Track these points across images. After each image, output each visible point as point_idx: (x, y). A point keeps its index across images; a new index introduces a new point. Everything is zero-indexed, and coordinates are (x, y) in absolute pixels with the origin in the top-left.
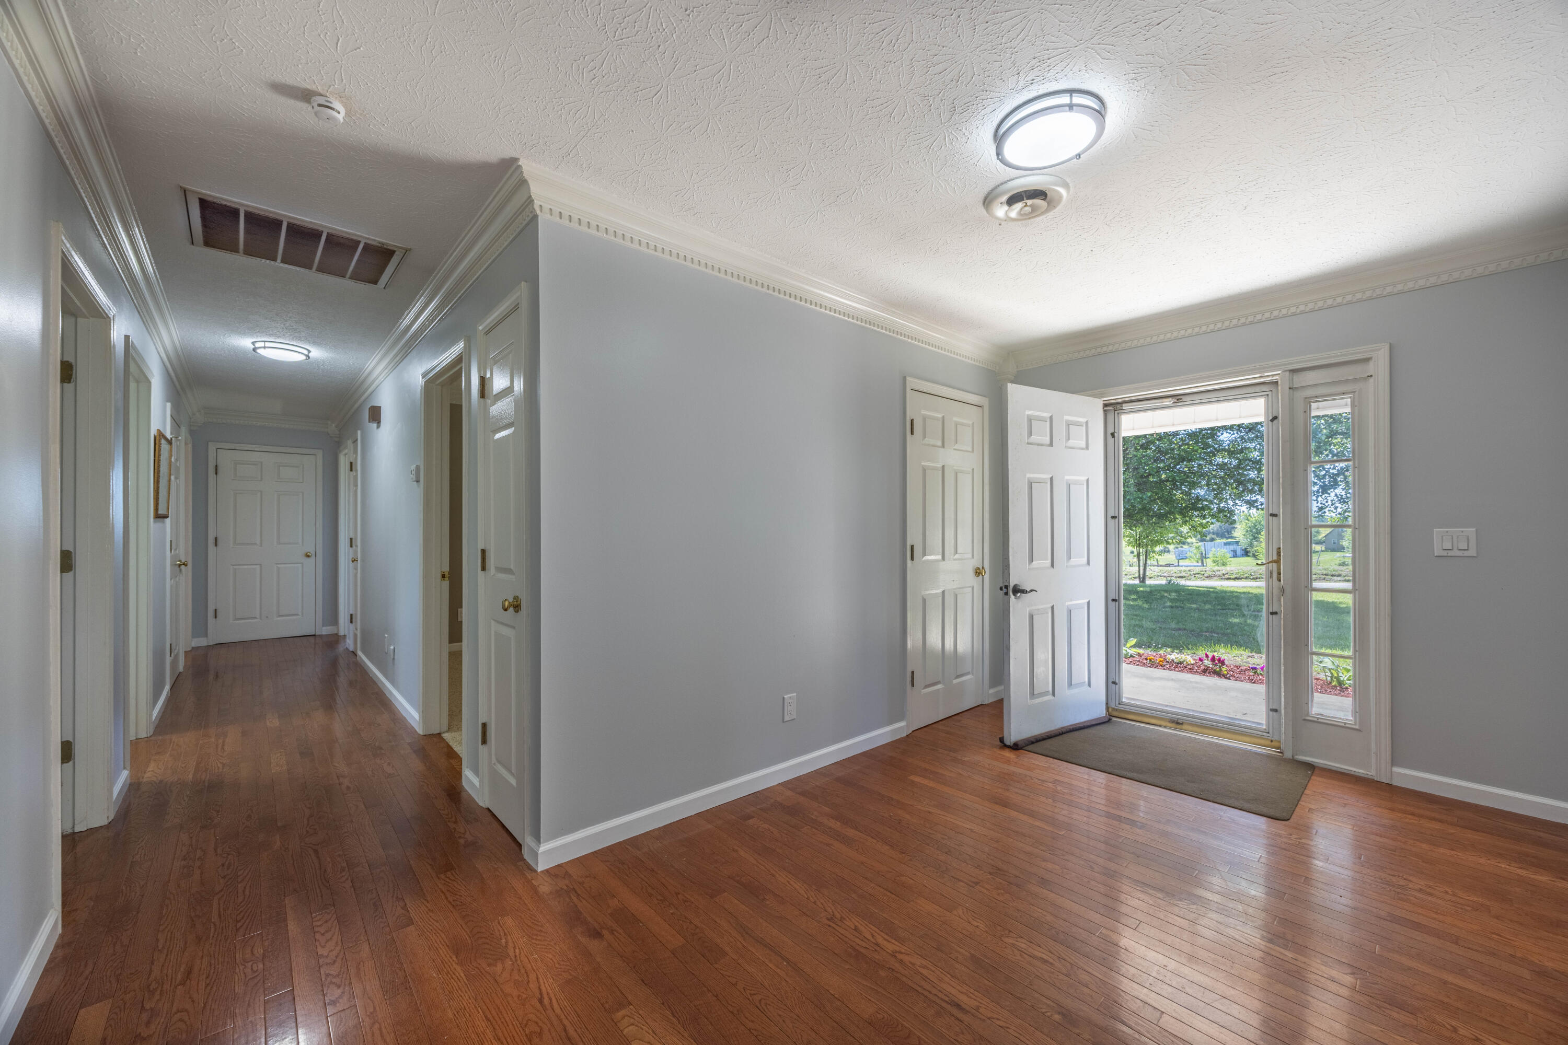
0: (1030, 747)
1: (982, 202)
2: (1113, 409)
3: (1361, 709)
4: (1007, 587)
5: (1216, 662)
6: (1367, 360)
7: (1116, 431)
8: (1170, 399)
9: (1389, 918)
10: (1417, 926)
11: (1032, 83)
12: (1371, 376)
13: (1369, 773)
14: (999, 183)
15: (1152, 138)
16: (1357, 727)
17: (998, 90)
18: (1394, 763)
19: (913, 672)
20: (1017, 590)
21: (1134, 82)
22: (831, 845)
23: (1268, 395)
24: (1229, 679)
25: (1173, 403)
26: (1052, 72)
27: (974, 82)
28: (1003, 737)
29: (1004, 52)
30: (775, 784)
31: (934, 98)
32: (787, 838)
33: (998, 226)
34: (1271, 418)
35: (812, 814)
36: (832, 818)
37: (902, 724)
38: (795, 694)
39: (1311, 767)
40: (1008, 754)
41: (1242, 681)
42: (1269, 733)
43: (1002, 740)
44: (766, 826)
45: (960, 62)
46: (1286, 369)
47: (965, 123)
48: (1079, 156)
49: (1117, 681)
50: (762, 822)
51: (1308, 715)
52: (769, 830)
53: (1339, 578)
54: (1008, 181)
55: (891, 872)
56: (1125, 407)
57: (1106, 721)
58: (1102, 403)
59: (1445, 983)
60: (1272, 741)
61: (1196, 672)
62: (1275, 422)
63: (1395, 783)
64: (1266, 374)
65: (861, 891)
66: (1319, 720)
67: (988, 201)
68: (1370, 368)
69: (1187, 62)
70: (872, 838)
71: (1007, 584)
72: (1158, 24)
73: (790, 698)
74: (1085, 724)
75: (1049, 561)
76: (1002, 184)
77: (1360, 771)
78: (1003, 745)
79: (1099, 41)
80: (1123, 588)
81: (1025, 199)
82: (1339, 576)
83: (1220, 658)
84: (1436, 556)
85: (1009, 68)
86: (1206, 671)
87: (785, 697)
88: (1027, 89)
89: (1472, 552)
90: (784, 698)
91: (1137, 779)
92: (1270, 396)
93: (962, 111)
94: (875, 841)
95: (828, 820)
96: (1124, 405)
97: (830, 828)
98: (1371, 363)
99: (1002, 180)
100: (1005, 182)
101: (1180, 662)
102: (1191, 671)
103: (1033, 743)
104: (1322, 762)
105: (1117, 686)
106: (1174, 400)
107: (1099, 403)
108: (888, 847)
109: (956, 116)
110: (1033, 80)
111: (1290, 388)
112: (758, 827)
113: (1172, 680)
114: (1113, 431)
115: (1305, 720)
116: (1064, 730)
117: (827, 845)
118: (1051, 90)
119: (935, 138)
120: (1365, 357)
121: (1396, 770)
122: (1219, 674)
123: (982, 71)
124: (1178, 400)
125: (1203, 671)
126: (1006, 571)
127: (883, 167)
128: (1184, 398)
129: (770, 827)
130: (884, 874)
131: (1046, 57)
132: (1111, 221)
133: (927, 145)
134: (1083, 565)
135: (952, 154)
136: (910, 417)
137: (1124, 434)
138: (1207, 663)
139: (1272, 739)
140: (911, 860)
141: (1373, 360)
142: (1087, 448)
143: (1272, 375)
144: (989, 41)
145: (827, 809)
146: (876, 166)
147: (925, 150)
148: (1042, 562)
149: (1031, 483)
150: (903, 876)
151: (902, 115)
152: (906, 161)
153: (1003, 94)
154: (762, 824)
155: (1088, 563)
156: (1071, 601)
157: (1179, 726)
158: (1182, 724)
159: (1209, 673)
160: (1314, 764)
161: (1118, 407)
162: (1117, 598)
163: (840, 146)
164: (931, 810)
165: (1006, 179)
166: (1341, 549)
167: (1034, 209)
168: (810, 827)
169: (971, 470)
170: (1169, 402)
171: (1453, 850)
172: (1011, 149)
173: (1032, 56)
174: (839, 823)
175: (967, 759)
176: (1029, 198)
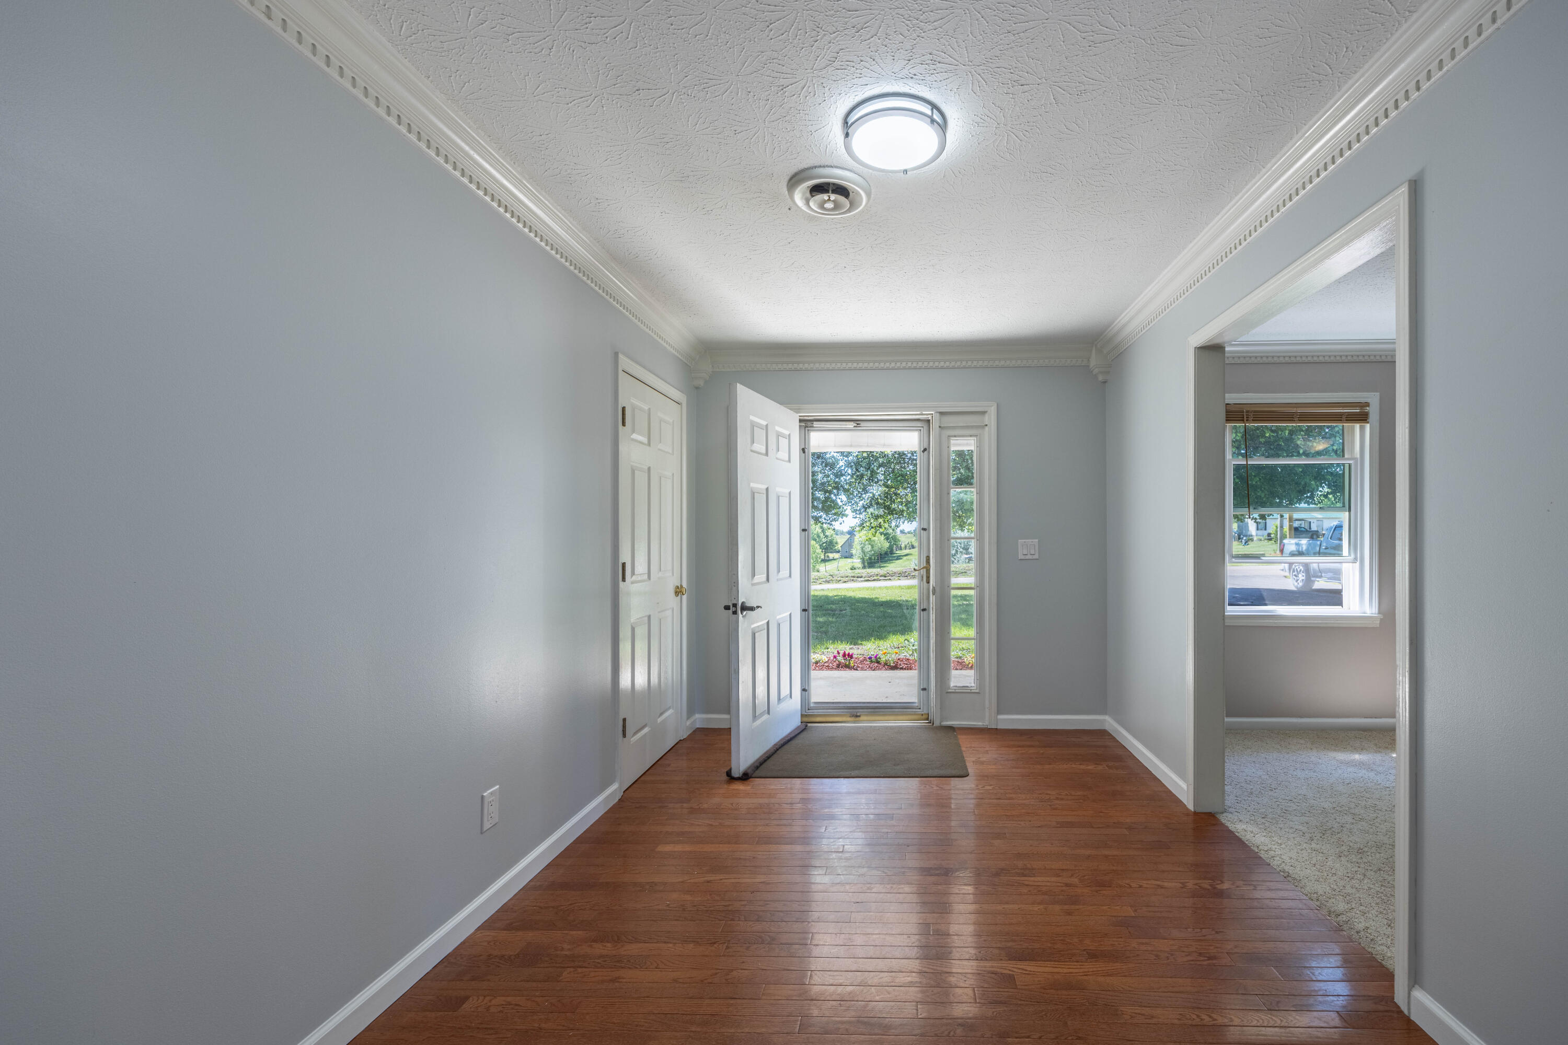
0: (758, 773)
1: (788, 178)
2: (806, 424)
3: (980, 678)
4: (735, 605)
5: (847, 656)
6: (984, 413)
7: (807, 447)
8: (852, 423)
9: (1059, 826)
10: (1071, 825)
11: (912, 78)
12: (987, 425)
13: (984, 724)
14: (819, 164)
15: (952, 183)
16: (977, 691)
17: (882, 65)
18: (999, 712)
19: (624, 720)
20: (744, 608)
21: (975, 126)
22: (619, 978)
23: (920, 430)
24: (857, 670)
25: (855, 427)
26: (933, 78)
27: (870, 43)
28: (731, 770)
29: (914, 30)
30: (472, 930)
31: (825, 35)
32: (547, 1001)
33: (787, 209)
34: (922, 449)
35: (562, 949)
36: (595, 941)
37: (614, 787)
38: (498, 786)
39: (951, 728)
40: (740, 787)
41: (866, 670)
42: (920, 709)
43: (729, 774)
44: (499, 1000)
45: (874, 12)
46: (938, 411)
47: (832, 82)
48: (905, 171)
49: (807, 688)
50: (488, 998)
51: (949, 688)
52: (509, 1004)
53: (862, 579)
54: (828, 166)
55: (716, 974)
56: (816, 424)
57: (803, 729)
58: (799, 418)
59: (1106, 856)
60: (922, 715)
61: (832, 669)
62: (926, 452)
63: (999, 727)
64: (924, 413)
65: (698, 1017)
66: (956, 691)
67: (795, 180)
68: (986, 419)
69: (1014, 131)
70: (665, 943)
71: (735, 602)
72: (1022, 85)
73: (491, 793)
74: (791, 736)
75: (765, 575)
76: (820, 166)
77: (979, 724)
78: (731, 778)
79: (980, 72)
80: (811, 598)
81: (830, 192)
82: (861, 577)
83: (849, 653)
84: (1020, 560)
85: (907, 49)
86: (839, 666)
87: (485, 794)
88: (905, 81)
89: (1036, 557)
90: (483, 797)
91: (862, 776)
92: (922, 431)
93: (839, 67)
94: (671, 945)
95: (591, 946)
96: (815, 423)
97: (601, 956)
98: (987, 416)
99: (822, 163)
100: (824, 167)
101: (817, 661)
102: (828, 668)
103: (757, 768)
104: (958, 723)
105: (807, 693)
106: (855, 425)
107: (796, 417)
108: (692, 945)
109: (830, 69)
110: (915, 75)
111: (940, 427)
112: (488, 1009)
113: (821, 678)
114: (804, 447)
115: (947, 693)
116: (777, 747)
117: (613, 981)
118: (921, 94)
119: (795, 80)
120: (983, 410)
121: (1001, 717)
122: (847, 667)
123: (884, 35)
124: (858, 424)
125: (837, 667)
126: (734, 588)
127: (719, 82)
128: (863, 424)
129: (509, 999)
130: (709, 981)
131: (939, 59)
132: (877, 245)
133: (782, 84)
134: (786, 578)
135: (798, 109)
136: (622, 405)
137: (813, 450)
138: (840, 658)
139: (923, 713)
140: (727, 948)
141: (988, 413)
142: (789, 461)
143: (927, 414)
144: (911, 8)
145: (579, 932)
146: (711, 76)
147: (776, 88)
148: (760, 577)
149: (754, 493)
150: (732, 970)
151: (782, 32)
152: (749, 90)
153: (884, 73)
154: (490, 1001)
155: (790, 576)
156: (780, 614)
157: (857, 719)
158: (859, 716)
159: (842, 667)
160: (954, 726)
161: (809, 424)
162: (807, 608)
163: (685, 25)
164: (709, 879)
165: (826, 164)
166: (850, 556)
167: (837, 206)
168: (572, 969)
169: (671, 475)
170: (851, 425)
171: (1050, 764)
172: (860, 136)
173: (930, 51)
174: (609, 945)
175: (705, 806)
176: (834, 192)
